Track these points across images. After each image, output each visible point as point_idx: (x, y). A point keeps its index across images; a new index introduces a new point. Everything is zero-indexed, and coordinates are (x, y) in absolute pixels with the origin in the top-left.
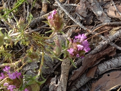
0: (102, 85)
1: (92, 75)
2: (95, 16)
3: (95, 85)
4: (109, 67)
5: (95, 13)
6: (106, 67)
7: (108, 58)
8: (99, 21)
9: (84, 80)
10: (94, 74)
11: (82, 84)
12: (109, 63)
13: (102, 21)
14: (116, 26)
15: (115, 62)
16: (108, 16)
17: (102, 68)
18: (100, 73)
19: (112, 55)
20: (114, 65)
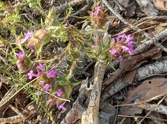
0: (141, 93)
1: (129, 80)
2: (138, 5)
3: (132, 92)
4: (151, 72)
5: (138, 2)
6: (147, 72)
7: (150, 61)
8: (143, 13)
9: (119, 86)
10: (132, 80)
11: (116, 90)
12: (151, 67)
13: (147, 14)
14: (164, 21)
15: (159, 67)
16: (155, 8)
17: (143, 73)
18: (140, 79)
19: (156, 58)
20: (157, 70)
